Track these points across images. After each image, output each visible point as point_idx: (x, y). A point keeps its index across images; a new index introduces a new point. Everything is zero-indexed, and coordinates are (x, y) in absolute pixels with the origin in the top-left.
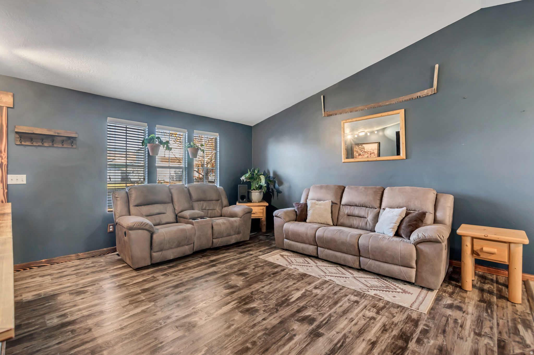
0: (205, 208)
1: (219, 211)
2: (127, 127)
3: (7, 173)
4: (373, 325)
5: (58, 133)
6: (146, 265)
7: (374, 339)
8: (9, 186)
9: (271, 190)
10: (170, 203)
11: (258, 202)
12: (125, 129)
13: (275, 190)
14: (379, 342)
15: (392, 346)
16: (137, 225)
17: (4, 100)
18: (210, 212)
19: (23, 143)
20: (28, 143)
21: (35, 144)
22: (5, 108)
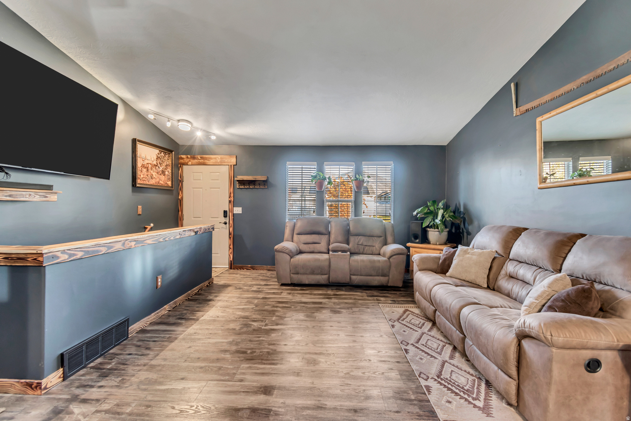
0: (362, 243)
1: (378, 248)
2: (303, 167)
3: (234, 207)
5: (255, 179)
6: (287, 283)
8: (234, 214)
9: (461, 231)
10: (327, 235)
11: (439, 245)
12: (301, 169)
13: (465, 231)
16: (280, 248)
17: (232, 161)
18: (367, 248)
19: (240, 187)
20: (242, 187)
21: (246, 187)
22: (232, 166)
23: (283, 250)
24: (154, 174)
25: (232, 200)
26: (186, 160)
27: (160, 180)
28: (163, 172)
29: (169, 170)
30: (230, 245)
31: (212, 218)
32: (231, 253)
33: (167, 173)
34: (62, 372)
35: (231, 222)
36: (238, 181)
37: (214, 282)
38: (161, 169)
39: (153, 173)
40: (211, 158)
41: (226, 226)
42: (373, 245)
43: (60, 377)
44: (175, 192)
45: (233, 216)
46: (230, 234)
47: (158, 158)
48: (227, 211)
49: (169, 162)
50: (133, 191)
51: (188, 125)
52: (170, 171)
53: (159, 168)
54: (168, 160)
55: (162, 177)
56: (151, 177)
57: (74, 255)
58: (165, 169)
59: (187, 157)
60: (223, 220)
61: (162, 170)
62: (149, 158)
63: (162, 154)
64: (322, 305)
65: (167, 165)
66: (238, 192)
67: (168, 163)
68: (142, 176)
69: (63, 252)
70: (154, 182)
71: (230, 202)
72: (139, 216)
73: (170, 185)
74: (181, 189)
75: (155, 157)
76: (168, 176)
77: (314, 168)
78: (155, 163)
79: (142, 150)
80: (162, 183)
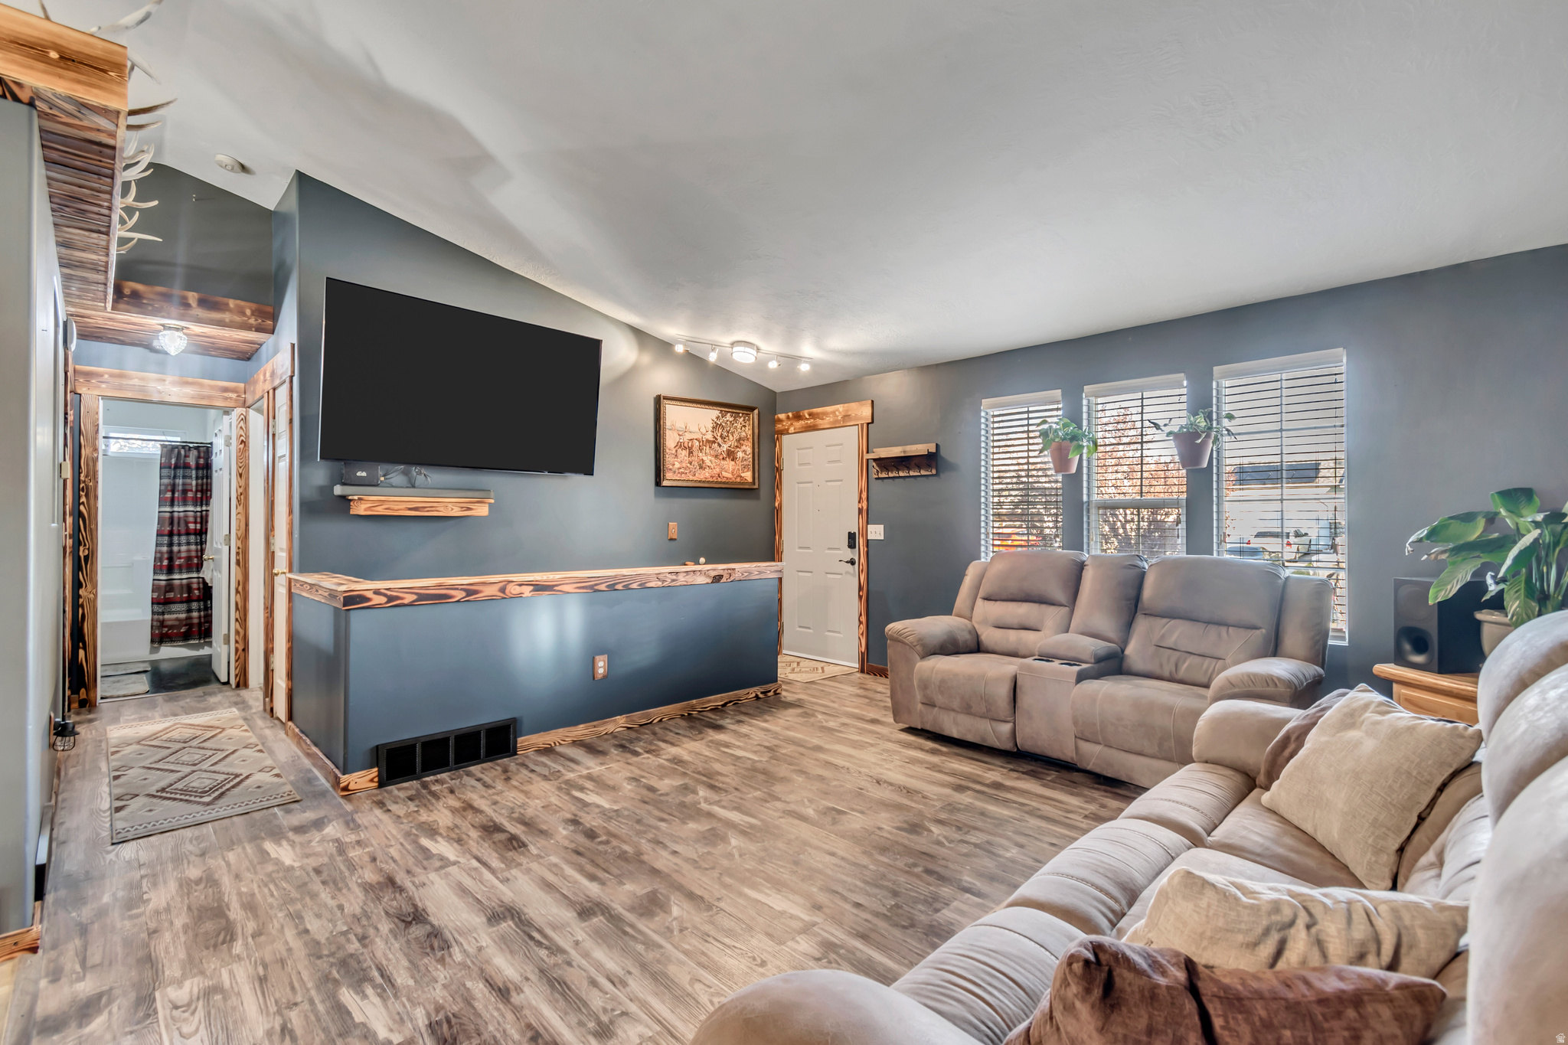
0: (1176, 643)
2: (1030, 409)
3: (868, 523)
4: (573, 1020)
6: (915, 726)
7: (516, 999)
8: (868, 540)
10: (1065, 606)
14: (501, 1006)
15: (473, 1027)
17: (864, 414)
18: (1191, 660)
19: (881, 476)
20: (884, 475)
21: (891, 475)
22: (865, 425)
23: (901, 635)
24: (707, 460)
25: (865, 507)
26: (786, 424)
27: (722, 469)
28: (731, 455)
29: (748, 447)
30: (861, 615)
31: (829, 549)
32: (862, 634)
33: (740, 455)
34: (376, 774)
35: (862, 560)
36: (875, 460)
37: (784, 693)
38: (725, 447)
39: (705, 458)
40: (826, 414)
41: (854, 569)
42: (1219, 653)
43: (372, 780)
44: (764, 493)
45: (867, 546)
46: (860, 588)
47: (716, 426)
48: (855, 533)
49: (748, 431)
50: (657, 495)
51: (748, 350)
52: (749, 450)
53: (720, 445)
54: (744, 428)
55: (729, 465)
56: (700, 465)
57: (398, 598)
58: (737, 447)
59: (788, 417)
60: (849, 554)
61: (728, 451)
62: (693, 428)
63: (729, 417)
64: (912, 800)
65: (740, 438)
66: (876, 486)
67: (744, 434)
68: (677, 465)
69: (377, 592)
70: (707, 474)
71: (860, 511)
72: (673, 543)
73: (750, 479)
74: (779, 486)
75: (710, 426)
76: (743, 459)
77: (1058, 409)
78: (709, 437)
79: (674, 415)
80: (730, 476)
